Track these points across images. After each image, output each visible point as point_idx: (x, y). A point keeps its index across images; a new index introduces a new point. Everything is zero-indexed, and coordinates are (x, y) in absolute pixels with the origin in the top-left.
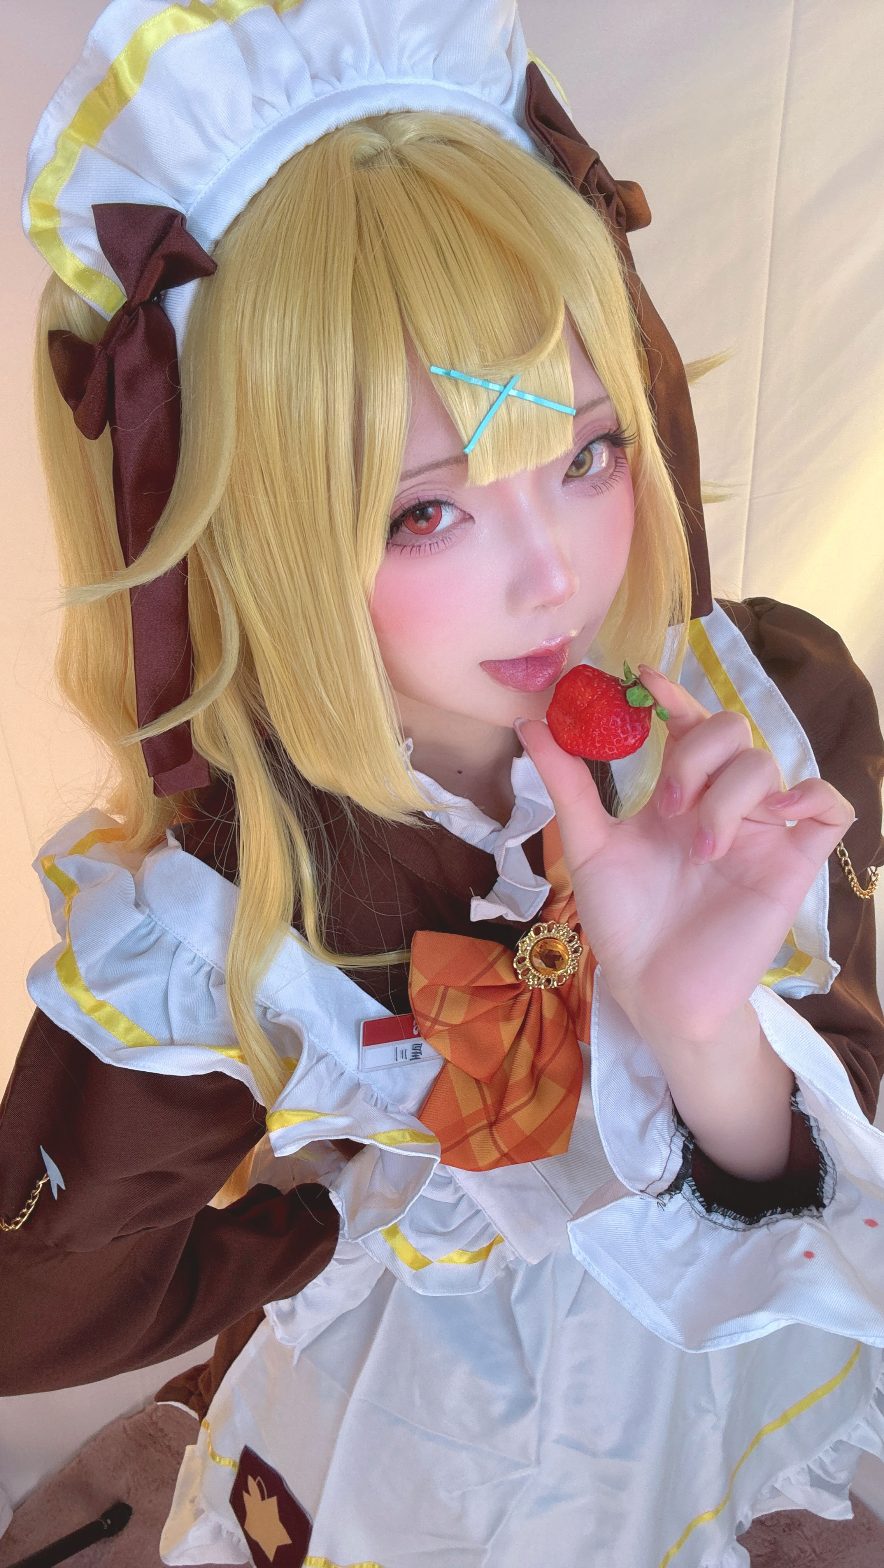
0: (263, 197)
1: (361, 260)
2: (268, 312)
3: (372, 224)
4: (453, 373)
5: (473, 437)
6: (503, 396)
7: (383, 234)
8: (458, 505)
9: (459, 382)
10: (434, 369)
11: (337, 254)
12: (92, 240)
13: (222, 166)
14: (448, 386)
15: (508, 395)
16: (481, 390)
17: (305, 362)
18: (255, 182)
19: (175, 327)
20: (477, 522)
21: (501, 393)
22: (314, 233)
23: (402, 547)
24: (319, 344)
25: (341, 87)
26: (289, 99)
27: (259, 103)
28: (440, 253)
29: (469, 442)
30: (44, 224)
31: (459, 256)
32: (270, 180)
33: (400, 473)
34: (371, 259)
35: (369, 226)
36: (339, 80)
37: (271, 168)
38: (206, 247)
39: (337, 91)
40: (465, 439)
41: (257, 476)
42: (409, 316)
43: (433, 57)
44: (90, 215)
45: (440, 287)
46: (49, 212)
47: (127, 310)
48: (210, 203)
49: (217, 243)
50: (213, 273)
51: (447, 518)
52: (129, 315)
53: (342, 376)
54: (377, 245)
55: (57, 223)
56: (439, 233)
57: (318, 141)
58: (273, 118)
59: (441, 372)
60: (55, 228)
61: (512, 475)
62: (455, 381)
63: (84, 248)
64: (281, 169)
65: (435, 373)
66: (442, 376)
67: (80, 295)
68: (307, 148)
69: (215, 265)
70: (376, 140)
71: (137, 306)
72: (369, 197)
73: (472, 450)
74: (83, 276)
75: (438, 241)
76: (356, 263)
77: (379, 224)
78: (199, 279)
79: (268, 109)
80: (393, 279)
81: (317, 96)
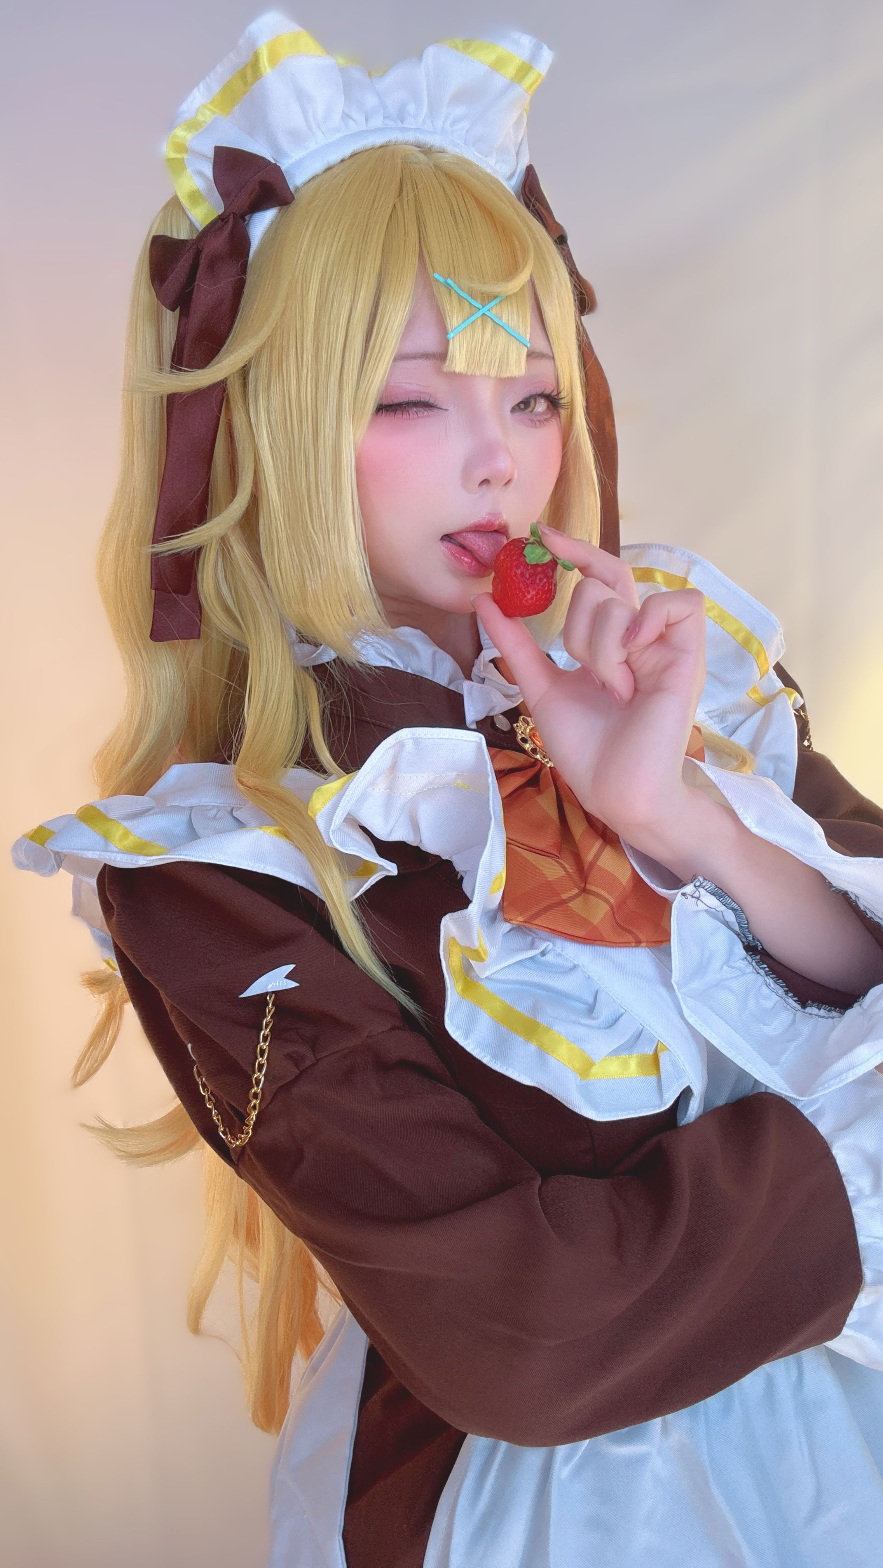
0: (336, 167)
1: (398, 206)
2: (326, 223)
3: (410, 189)
4: (449, 281)
5: (455, 331)
6: (480, 313)
7: (416, 191)
10: (436, 276)
12: (209, 171)
13: (312, 146)
14: (444, 292)
15: (484, 314)
16: (467, 304)
17: (345, 257)
18: (334, 157)
19: (251, 240)
20: (449, 411)
21: (480, 310)
22: (368, 187)
24: (358, 247)
25: (401, 125)
26: (367, 120)
27: (346, 116)
28: (453, 213)
29: (452, 333)
30: (174, 155)
31: (466, 221)
32: (342, 161)
34: (405, 201)
35: (408, 187)
37: (347, 152)
38: (291, 187)
39: (399, 126)
40: (449, 329)
41: (292, 342)
42: (425, 244)
44: (211, 154)
46: (181, 148)
47: (222, 218)
48: (300, 162)
49: (297, 189)
50: (291, 203)
52: (222, 220)
53: (370, 272)
54: (411, 196)
55: (185, 156)
56: (454, 203)
57: (381, 147)
58: (353, 127)
59: (441, 279)
60: (183, 159)
61: (478, 373)
62: (450, 289)
63: (201, 174)
64: (352, 156)
65: (437, 280)
66: (441, 283)
67: (187, 212)
68: (372, 148)
69: (294, 198)
70: (422, 156)
71: (229, 215)
72: (411, 173)
73: (453, 338)
74: (194, 196)
75: (453, 207)
76: (394, 206)
77: (415, 186)
78: (279, 207)
79: (351, 122)
80: (418, 218)
81: (385, 125)
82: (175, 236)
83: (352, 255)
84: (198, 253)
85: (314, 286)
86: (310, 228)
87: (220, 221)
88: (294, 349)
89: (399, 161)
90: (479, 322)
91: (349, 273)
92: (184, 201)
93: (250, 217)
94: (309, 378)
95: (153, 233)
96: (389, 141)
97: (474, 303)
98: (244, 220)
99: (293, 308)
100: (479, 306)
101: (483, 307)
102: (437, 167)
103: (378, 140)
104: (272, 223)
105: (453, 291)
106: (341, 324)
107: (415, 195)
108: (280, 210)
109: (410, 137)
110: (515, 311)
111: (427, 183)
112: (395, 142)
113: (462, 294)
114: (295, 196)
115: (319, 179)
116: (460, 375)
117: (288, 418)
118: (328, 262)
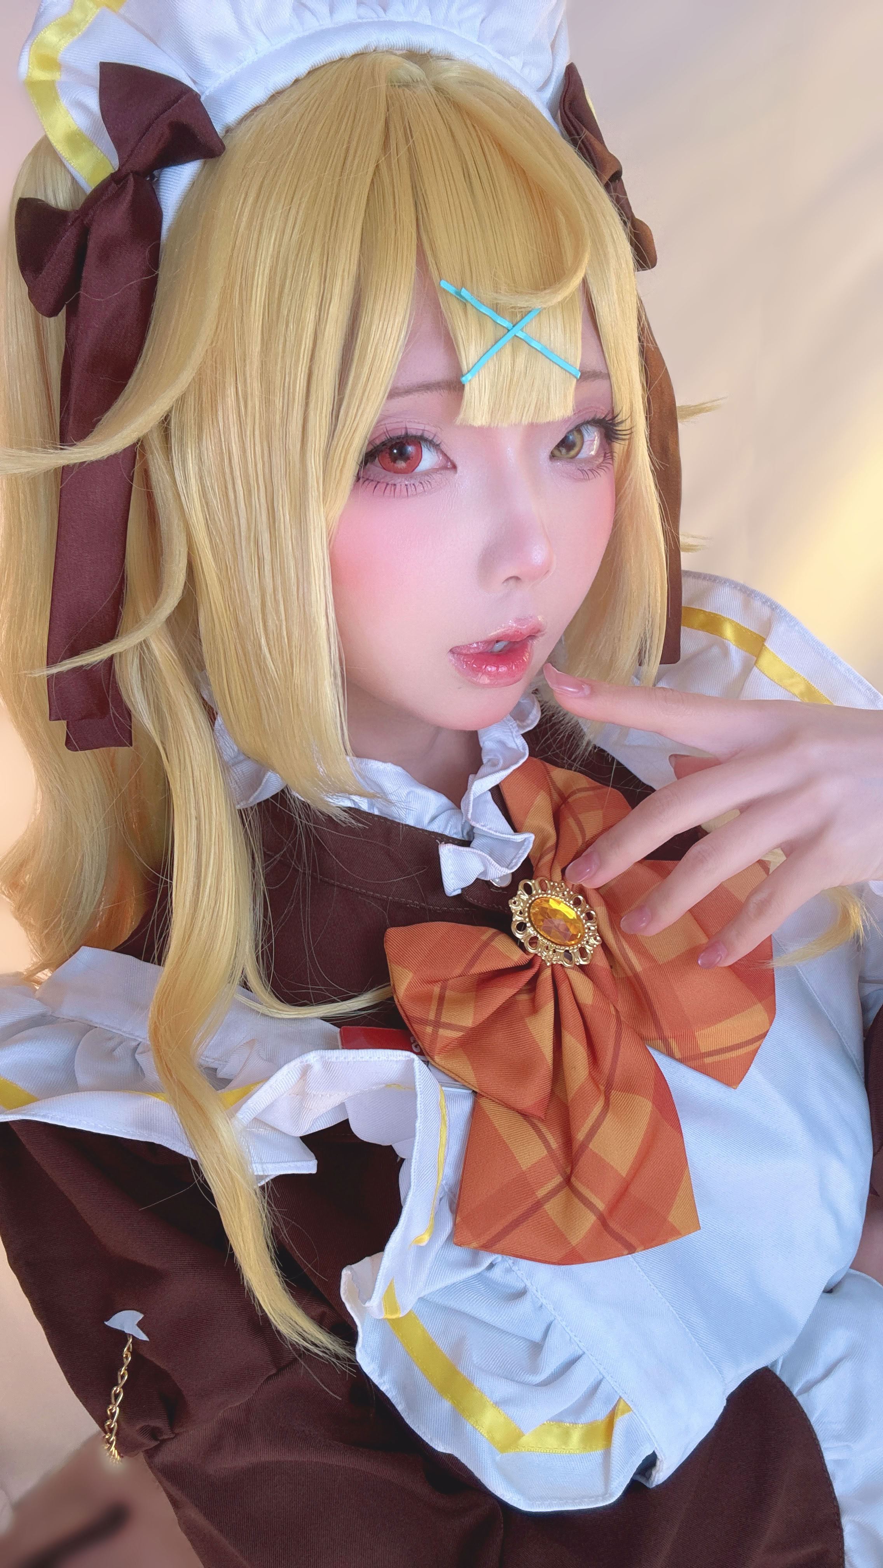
0: (286, 94)
1: (384, 168)
2: (275, 195)
3: (400, 133)
4: (464, 292)
5: (473, 367)
6: (510, 335)
7: (411, 141)
8: (443, 447)
9: (469, 307)
10: (444, 284)
11: (359, 153)
12: (92, 101)
13: (250, 57)
14: (457, 307)
15: (515, 336)
16: (490, 323)
17: (306, 252)
18: (282, 78)
19: (163, 210)
20: (458, 471)
21: (509, 331)
22: (337, 132)
23: (374, 483)
24: (324, 236)
25: (384, 17)
26: (332, 12)
28: (467, 176)
29: (469, 372)
30: (40, 75)
31: (486, 185)
32: (297, 81)
33: (388, 391)
34: (394, 161)
35: (397, 134)
36: (385, 11)
37: (301, 68)
38: (219, 128)
39: (382, 20)
40: (465, 368)
41: (230, 379)
43: (481, 17)
44: (96, 74)
45: (463, 208)
46: (49, 63)
47: (116, 179)
48: (231, 86)
49: (228, 130)
50: (219, 155)
51: (428, 459)
52: (117, 183)
53: (343, 276)
54: (403, 151)
55: (57, 76)
56: (468, 157)
57: (355, 56)
58: (312, 24)
59: (451, 289)
60: (53, 82)
61: (505, 425)
62: (464, 303)
63: (81, 106)
64: (310, 73)
65: (444, 290)
66: (451, 295)
67: (65, 163)
68: (341, 59)
69: (224, 148)
70: (414, 70)
71: (128, 174)
72: (401, 107)
73: (470, 381)
74: (75, 140)
75: (466, 164)
76: (377, 166)
77: (408, 133)
78: (202, 160)
79: (307, 15)
80: (414, 187)
81: (359, 17)
82: (52, 202)
83: (316, 244)
84: (84, 233)
85: (259, 295)
86: (251, 199)
87: (113, 184)
88: (233, 390)
89: (383, 85)
90: (508, 350)
91: (312, 279)
92: (61, 148)
93: (160, 174)
94: (257, 433)
95: (19, 195)
96: (366, 47)
97: (500, 321)
98: (153, 177)
99: (229, 325)
100: (506, 324)
101: (514, 326)
102: (439, 89)
103: (349, 46)
104: (193, 184)
105: (469, 306)
106: (302, 356)
107: (409, 149)
108: (205, 163)
109: (399, 39)
110: (559, 325)
111: (425, 124)
112: (376, 48)
113: (484, 309)
114: (226, 143)
115: (260, 116)
116: (481, 429)
117: (230, 487)
118: (278, 257)
